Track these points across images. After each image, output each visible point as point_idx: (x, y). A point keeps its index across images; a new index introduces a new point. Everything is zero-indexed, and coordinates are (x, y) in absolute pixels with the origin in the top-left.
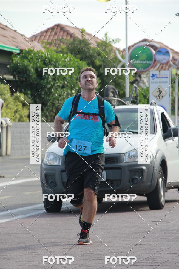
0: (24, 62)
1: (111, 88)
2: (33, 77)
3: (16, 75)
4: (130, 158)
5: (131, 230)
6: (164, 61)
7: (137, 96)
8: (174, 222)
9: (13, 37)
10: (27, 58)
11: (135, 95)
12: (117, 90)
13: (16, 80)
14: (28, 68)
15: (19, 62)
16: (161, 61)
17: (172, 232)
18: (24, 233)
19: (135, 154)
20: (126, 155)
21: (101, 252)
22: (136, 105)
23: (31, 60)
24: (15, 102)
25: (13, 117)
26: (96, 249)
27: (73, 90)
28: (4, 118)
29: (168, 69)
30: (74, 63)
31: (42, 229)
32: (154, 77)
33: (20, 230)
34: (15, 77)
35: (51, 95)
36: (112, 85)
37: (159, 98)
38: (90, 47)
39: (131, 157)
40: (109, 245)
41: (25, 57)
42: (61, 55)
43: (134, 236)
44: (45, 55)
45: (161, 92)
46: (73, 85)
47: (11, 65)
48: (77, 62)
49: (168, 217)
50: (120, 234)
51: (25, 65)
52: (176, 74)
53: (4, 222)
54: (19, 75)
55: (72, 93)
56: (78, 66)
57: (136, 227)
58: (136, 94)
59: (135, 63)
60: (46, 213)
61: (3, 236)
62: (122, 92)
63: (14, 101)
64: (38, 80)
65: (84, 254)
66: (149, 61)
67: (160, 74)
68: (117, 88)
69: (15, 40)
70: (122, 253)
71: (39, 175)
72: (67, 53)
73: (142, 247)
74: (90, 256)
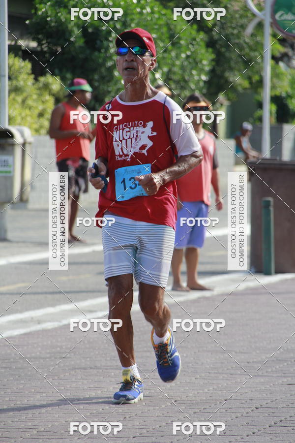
0: (59, 14)
2: (77, 45)
3: (43, 40)
13: (42, 49)
14: (67, 27)
15: (49, 13)
18: (56, 358)
21: (211, 398)
24: (40, 95)
25: (36, 126)
26: (201, 391)
27: (158, 72)
28: (18, 127)
30: (159, 18)
31: (92, 350)
33: (48, 351)
34: (40, 44)
35: (113, 82)
40: (226, 384)
43: (278, 367)
47: (34, 20)
50: (248, 363)
51: (61, 20)
53: (17, 335)
54: (49, 40)
61: (14, 362)
62: (256, 78)
63: (38, 92)
64: (88, 52)
65: (175, 401)
70: (253, 402)
73: (292, 389)
74: (189, 405)
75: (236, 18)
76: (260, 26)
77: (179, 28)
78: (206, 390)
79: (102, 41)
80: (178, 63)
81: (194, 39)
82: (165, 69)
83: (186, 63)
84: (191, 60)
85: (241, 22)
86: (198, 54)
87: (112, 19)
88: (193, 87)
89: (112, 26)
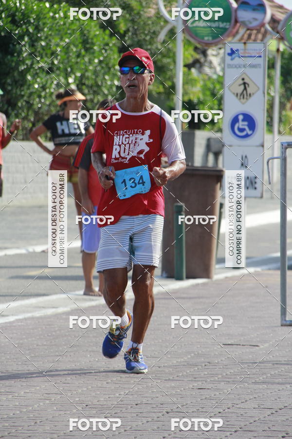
5: (182, 360)
6: (255, 24)
8: (267, 345)
16: (247, 23)
17: (262, 365)
26: (112, 396)
27: (71, 77)
29: (262, 40)
32: (234, 56)
35: (26, 87)
37: (243, 98)
42: (47, 5)
43: (188, 371)
44: (15, 4)
45: (247, 85)
46: (71, 67)
48: (79, 22)
49: (256, 335)
50: (159, 367)
52: (278, 50)
55: (68, 84)
57: (193, 355)
59: (196, 27)
62: (168, 84)
65: (87, 406)
66: (225, 24)
67: (245, 49)
70: (164, 406)
72: (59, 3)
73: (202, 393)
74: (100, 409)
75: (149, 25)
76: (172, 33)
77: (92, 33)
78: (117, 395)
79: (14, 45)
80: (91, 68)
81: (107, 44)
82: (78, 74)
83: (99, 68)
84: (103, 65)
85: (154, 29)
86: (110, 59)
87: (25, 23)
88: (106, 92)
89: (25, 30)
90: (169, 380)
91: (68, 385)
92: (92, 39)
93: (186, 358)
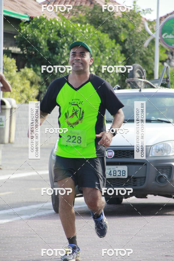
0: (34, 33)
1: (137, 67)
2: (44, 51)
3: (24, 47)
4: (158, 152)
5: (156, 238)
7: (168, 78)
9: (22, 2)
10: (38, 28)
11: (166, 76)
12: (144, 70)
13: (23, 53)
14: (38, 40)
15: (28, 32)
18: (27, 237)
19: (163, 148)
20: (152, 148)
22: (167, 88)
23: (43, 30)
24: (22, 80)
25: (19, 98)
26: (114, 259)
27: (92, 67)
28: (9, 99)
30: (93, 36)
31: (49, 233)
33: (23, 233)
34: (22, 50)
36: (139, 63)
38: (114, 17)
39: (159, 150)
41: (35, 26)
42: (79, 25)
43: (160, 245)
44: (60, 24)
47: (19, 36)
48: (98, 35)
51: (35, 36)
53: (5, 223)
54: (28, 48)
56: (98, 39)
57: (162, 235)
58: (168, 76)
59: (168, 38)
60: (55, 214)
61: (2, 239)
62: (150, 72)
63: (21, 78)
64: (50, 55)
68: (144, 67)
69: (24, 5)
71: (48, 167)
72: (85, 23)
73: (168, 259)
75: (139, 37)
76: (153, 42)
77: (105, 42)
79: (59, 49)
80: (104, 62)
81: (114, 48)
82: (96, 66)
84: (112, 60)
85: (142, 39)
86: (116, 57)
87: (65, 36)
88: (113, 76)
89: (65, 40)
90: (148, 250)
91: (87, 252)
92: (105, 45)
93: (158, 237)
